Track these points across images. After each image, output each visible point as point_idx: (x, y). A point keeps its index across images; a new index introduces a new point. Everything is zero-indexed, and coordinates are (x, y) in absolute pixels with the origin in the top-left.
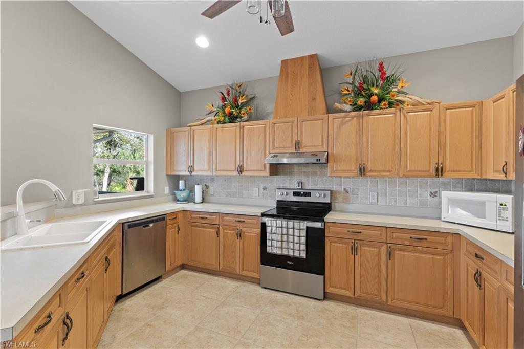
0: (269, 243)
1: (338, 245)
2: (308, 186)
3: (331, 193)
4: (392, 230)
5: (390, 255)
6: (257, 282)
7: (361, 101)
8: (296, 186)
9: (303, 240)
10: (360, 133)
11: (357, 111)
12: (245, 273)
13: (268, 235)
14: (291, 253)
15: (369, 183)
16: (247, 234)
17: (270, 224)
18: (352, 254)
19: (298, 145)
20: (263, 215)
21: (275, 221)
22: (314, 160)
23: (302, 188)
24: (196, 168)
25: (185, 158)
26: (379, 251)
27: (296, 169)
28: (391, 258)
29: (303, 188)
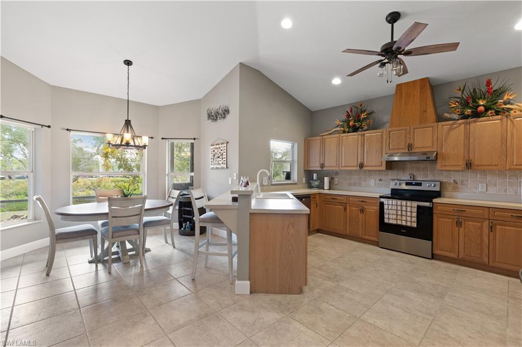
0: (386, 216)
1: (444, 219)
2: (419, 178)
3: (440, 184)
4: (495, 210)
5: (491, 228)
6: (376, 244)
7: (468, 111)
8: (408, 178)
9: (415, 214)
10: (467, 136)
11: (464, 119)
12: (366, 237)
13: (385, 210)
14: (404, 223)
15: (478, 176)
16: (368, 210)
17: (387, 203)
18: (457, 226)
19: (410, 147)
20: (381, 197)
21: (391, 201)
22: (424, 158)
23: (413, 180)
24: (326, 164)
25: (318, 158)
26: (482, 225)
27: (408, 165)
28: (493, 230)
29: (415, 179)
